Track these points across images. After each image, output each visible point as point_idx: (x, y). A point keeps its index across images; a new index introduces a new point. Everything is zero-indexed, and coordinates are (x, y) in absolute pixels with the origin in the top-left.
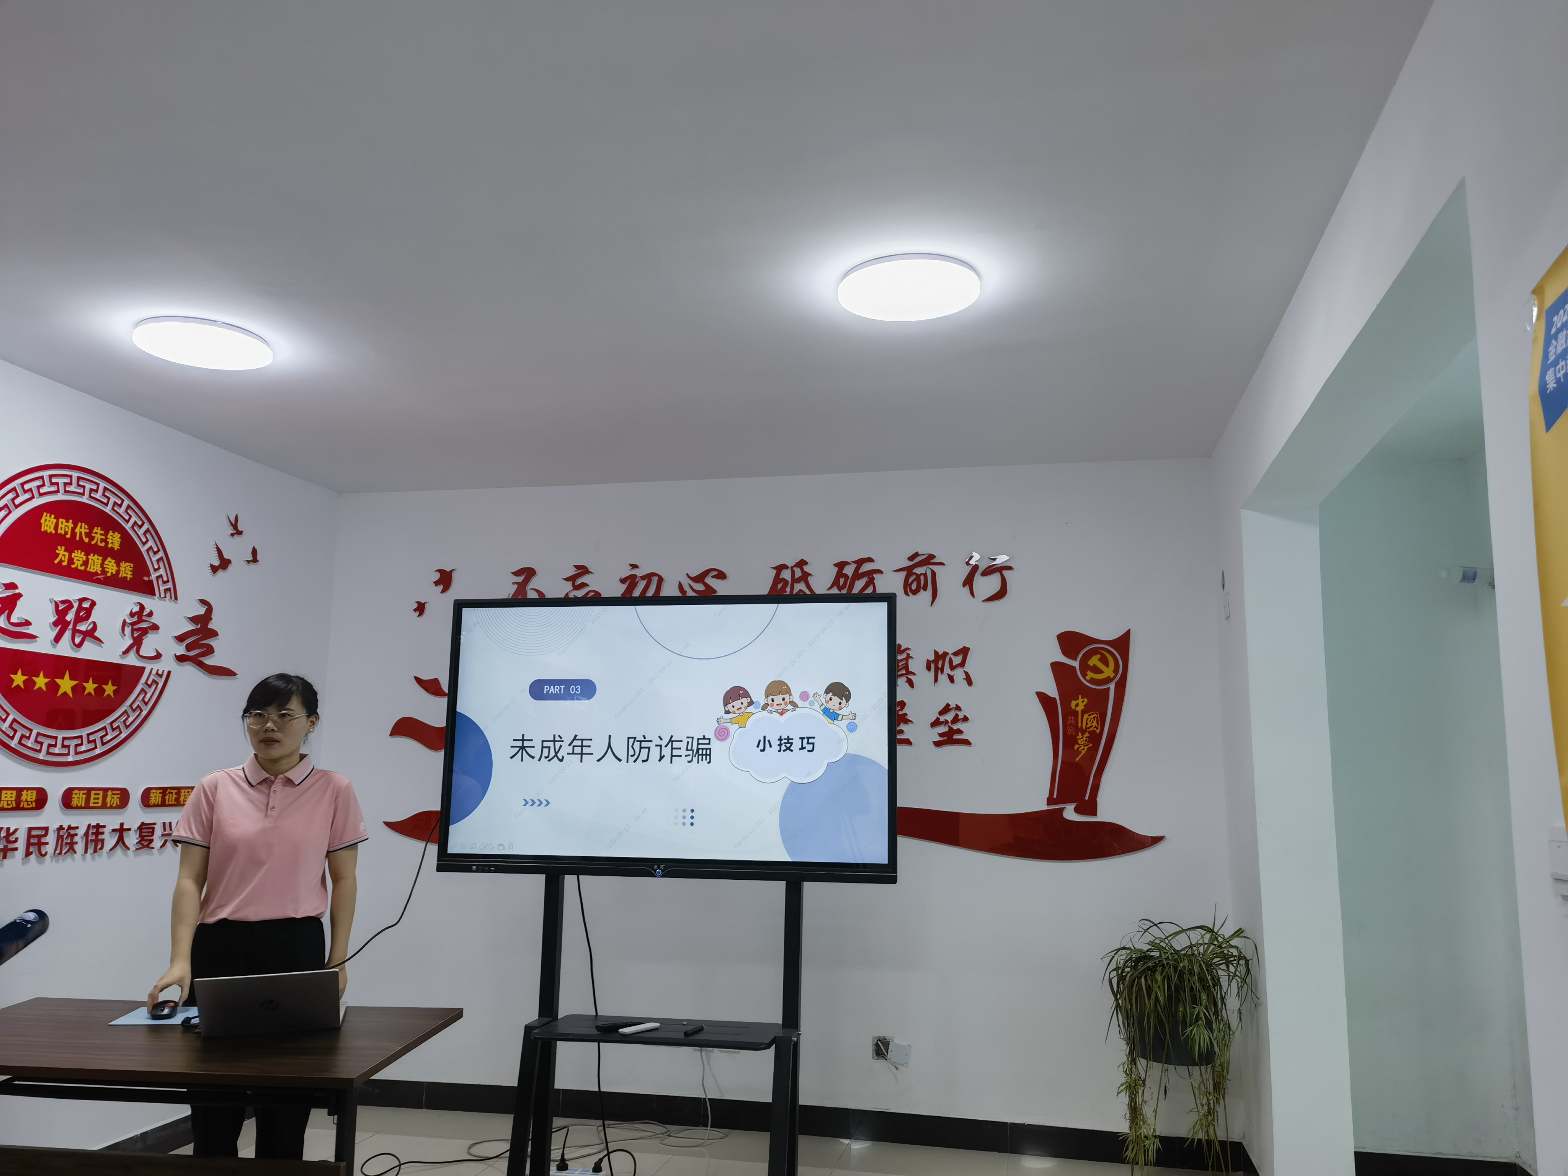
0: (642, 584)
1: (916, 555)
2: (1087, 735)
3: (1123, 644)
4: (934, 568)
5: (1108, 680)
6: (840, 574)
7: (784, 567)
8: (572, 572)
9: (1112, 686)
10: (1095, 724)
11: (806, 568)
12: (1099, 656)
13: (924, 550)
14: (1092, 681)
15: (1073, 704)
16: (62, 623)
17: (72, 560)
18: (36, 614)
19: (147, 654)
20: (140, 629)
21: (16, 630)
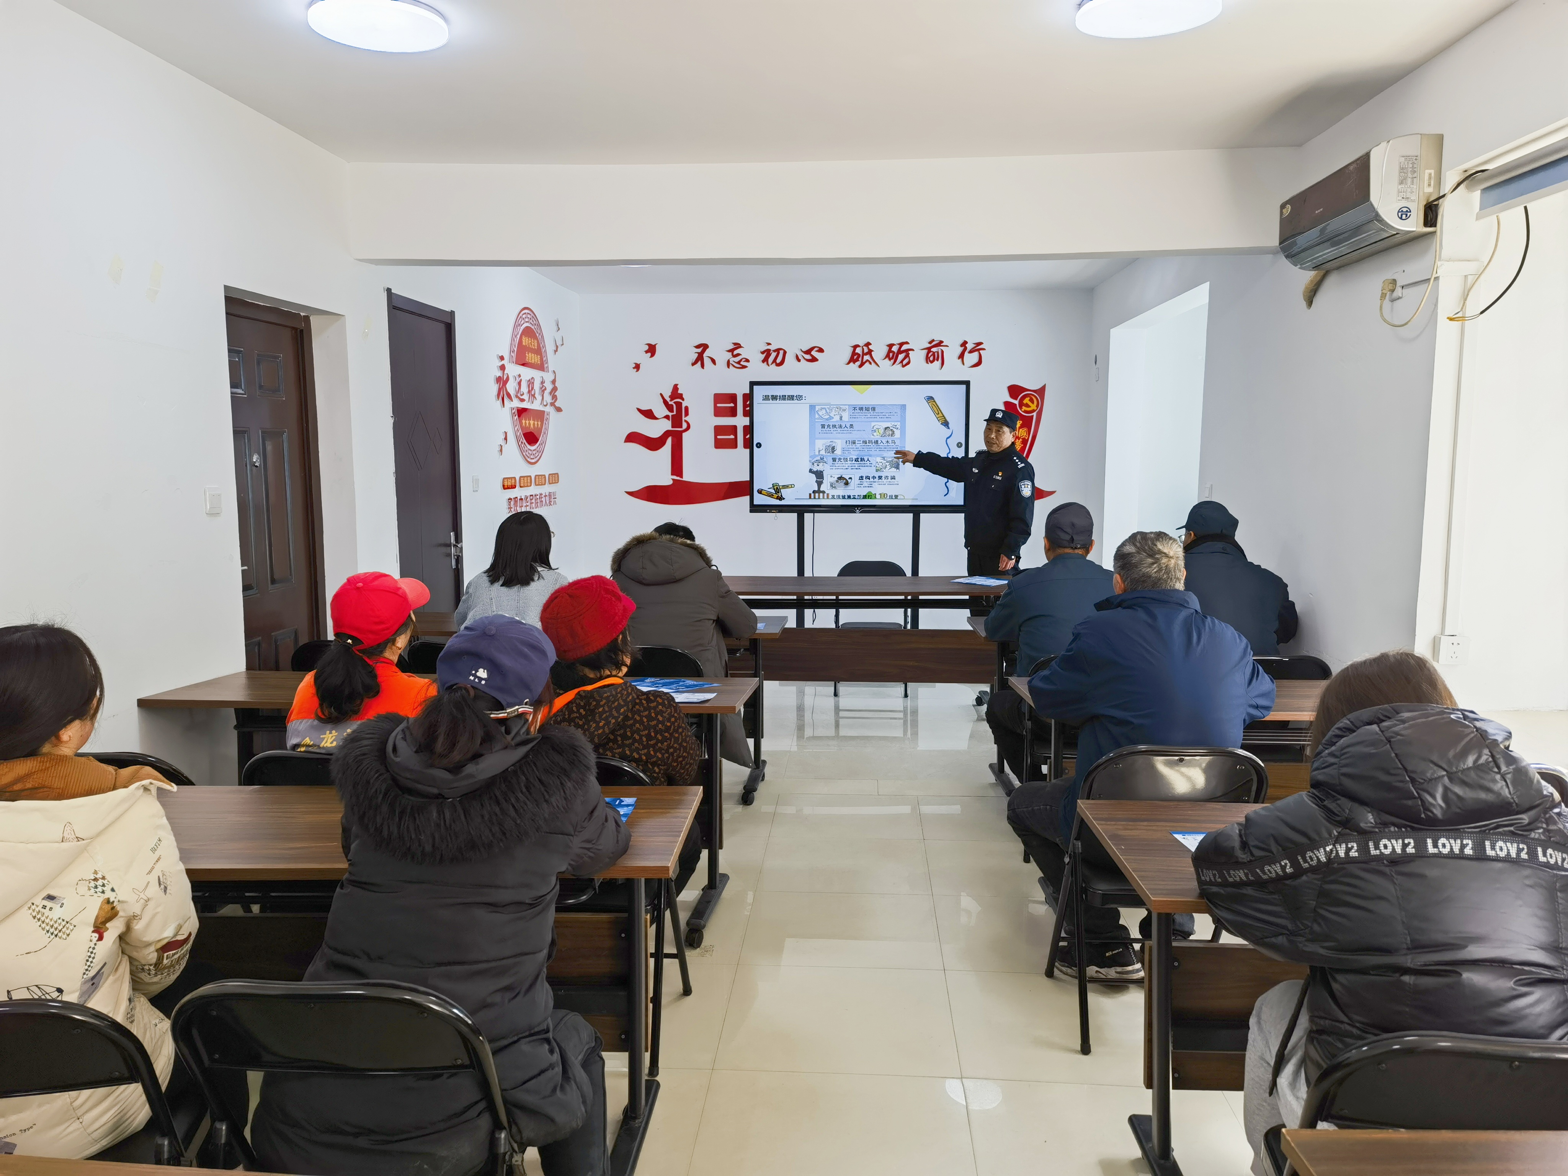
0: (774, 355)
1: (933, 341)
2: (1021, 440)
3: (1041, 391)
5: (1033, 411)
6: (890, 351)
7: (858, 346)
8: (732, 347)
9: (1035, 414)
10: (1025, 434)
11: (870, 347)
12: (1029, 398)
13: (937, 338)
14: (1025, 412)
16: (529, 392)
17: (527, 358)
18: (524, 389)
19: (545, 403)
20: (543, 390)
21: (521, 397)
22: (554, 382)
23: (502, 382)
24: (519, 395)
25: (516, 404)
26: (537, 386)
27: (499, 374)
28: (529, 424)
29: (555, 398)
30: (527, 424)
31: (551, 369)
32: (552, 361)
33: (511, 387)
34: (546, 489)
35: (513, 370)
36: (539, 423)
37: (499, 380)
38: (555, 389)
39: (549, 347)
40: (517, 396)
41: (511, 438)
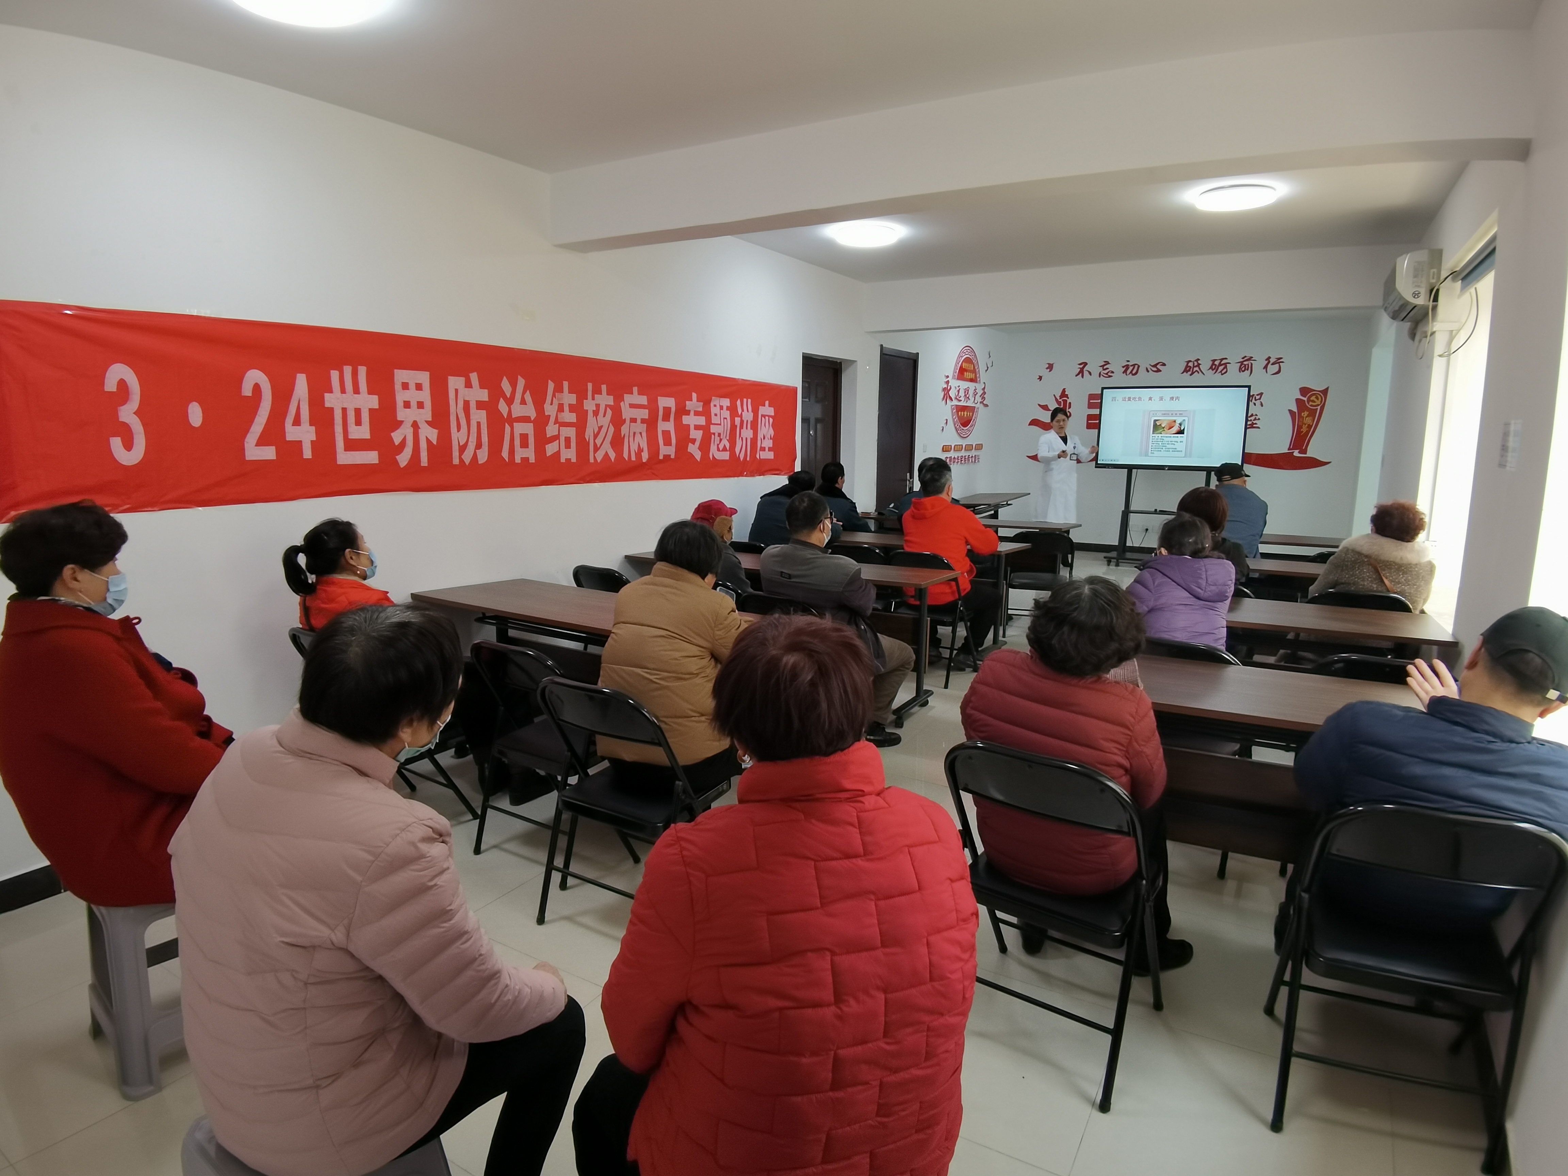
0: (1131, 368)
1: (1245, 357)
2: (1307, 425)
3: (1325, 392)
4: (1252, 362)
5: (1318, 405)
6: (1213, 364)
7: (1190, 361)
8: (1104, 363)
9: (1319, 407)
10: (1310, 421)
11: (1199, 362)
12: (1315, 396)
13: (1249, 355)
14: (1311, 406)
15: (1303, 414)
16: (965, 395)
17: (965, 375)
18: (962, 394)
19: (976, 402)
20: (975, 394)
21: (960, 399)
22: (984, 389)
23: (946, 391)
24: (958, 397)
25: (955, 403)
26: (971, 392)
27: (946, 386)
28: (964, 414)
29: (984, 398)
30: (962, 415)
31: (982, 382)
32: (983, 376)
33: (952, 393)
34: (973, 453)
35: (954, 383)
36: (971, 414)
37: (944, 389)
38: (984, 393)
39: (982, 368)
40: (956, 398)
41: (950, 422)
